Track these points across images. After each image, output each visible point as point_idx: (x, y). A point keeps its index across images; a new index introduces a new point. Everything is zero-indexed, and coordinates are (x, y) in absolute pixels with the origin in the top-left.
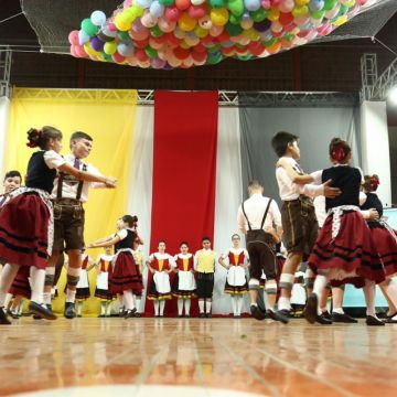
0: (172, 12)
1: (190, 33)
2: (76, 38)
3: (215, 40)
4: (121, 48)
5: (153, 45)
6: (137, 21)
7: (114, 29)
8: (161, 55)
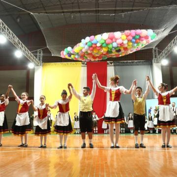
0: (91, 48)
1: (97, 53)
2: (63, 53)
3: (105, 55)
4: (76, 57)
5: (86, 56)
6: (81, 50)
7: (74, 52)
8: (88, 58)
